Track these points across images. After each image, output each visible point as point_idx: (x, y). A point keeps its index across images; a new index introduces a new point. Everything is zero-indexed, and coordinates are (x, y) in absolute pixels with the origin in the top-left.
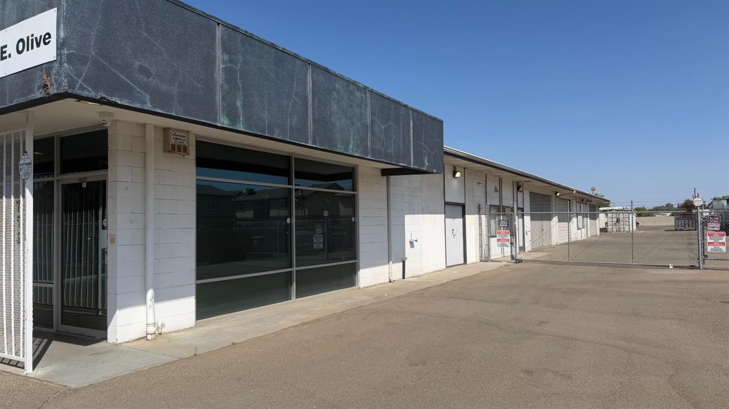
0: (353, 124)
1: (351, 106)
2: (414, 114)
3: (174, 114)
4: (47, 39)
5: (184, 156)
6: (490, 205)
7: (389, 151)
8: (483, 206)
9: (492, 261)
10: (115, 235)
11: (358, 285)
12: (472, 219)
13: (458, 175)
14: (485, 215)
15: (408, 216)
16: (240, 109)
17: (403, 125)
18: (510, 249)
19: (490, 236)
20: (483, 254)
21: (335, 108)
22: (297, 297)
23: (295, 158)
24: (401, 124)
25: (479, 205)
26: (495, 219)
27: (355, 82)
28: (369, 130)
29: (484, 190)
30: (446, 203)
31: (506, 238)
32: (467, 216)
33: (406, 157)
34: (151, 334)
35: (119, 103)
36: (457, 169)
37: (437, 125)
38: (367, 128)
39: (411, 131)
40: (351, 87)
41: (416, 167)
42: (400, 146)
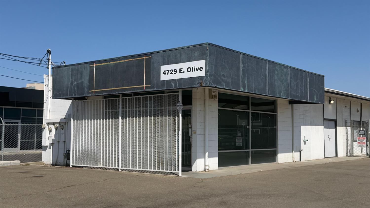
0: (283, 84)
1: (282, 76)
2: (310, 75)
3: (230, 89)
4: (201, 69)
5: (215, 99)
6: (353, 121)
7: (298, 95)
8: (348, 121)
9: (354, 156)
10: (196, 131)
11: (277, 161)
12: (341, 130)
13: (332, 102)
14: (350, 127)
15: (303, 126)
16: (246, 84)
17: (304, 81)
18: (366, 149)
19: (353, 141)
20: (349, 152)
21: (276, 78)
22: (252, 163)
23: (251, 97)
24: (303, 80)
25: (346, 121)
26: (357, 130)
27: (284, 64)
28: (289, 85)
29: (349, 111)
30: (325, 119)
31: (363, 142)
32: (338, 128)
33: (305, 97)
34: (207, 169)
35: (219, 87)
36: (332, 98)
37: (322, 78)
38: (288, 85)
39: (308, 83)
40: (282, 67)
41: (310, 101)
42: (303, 91)
